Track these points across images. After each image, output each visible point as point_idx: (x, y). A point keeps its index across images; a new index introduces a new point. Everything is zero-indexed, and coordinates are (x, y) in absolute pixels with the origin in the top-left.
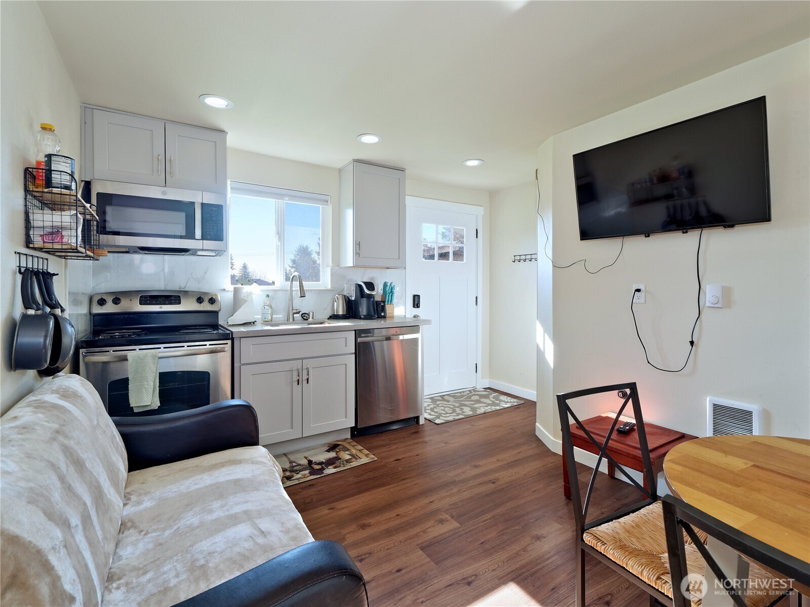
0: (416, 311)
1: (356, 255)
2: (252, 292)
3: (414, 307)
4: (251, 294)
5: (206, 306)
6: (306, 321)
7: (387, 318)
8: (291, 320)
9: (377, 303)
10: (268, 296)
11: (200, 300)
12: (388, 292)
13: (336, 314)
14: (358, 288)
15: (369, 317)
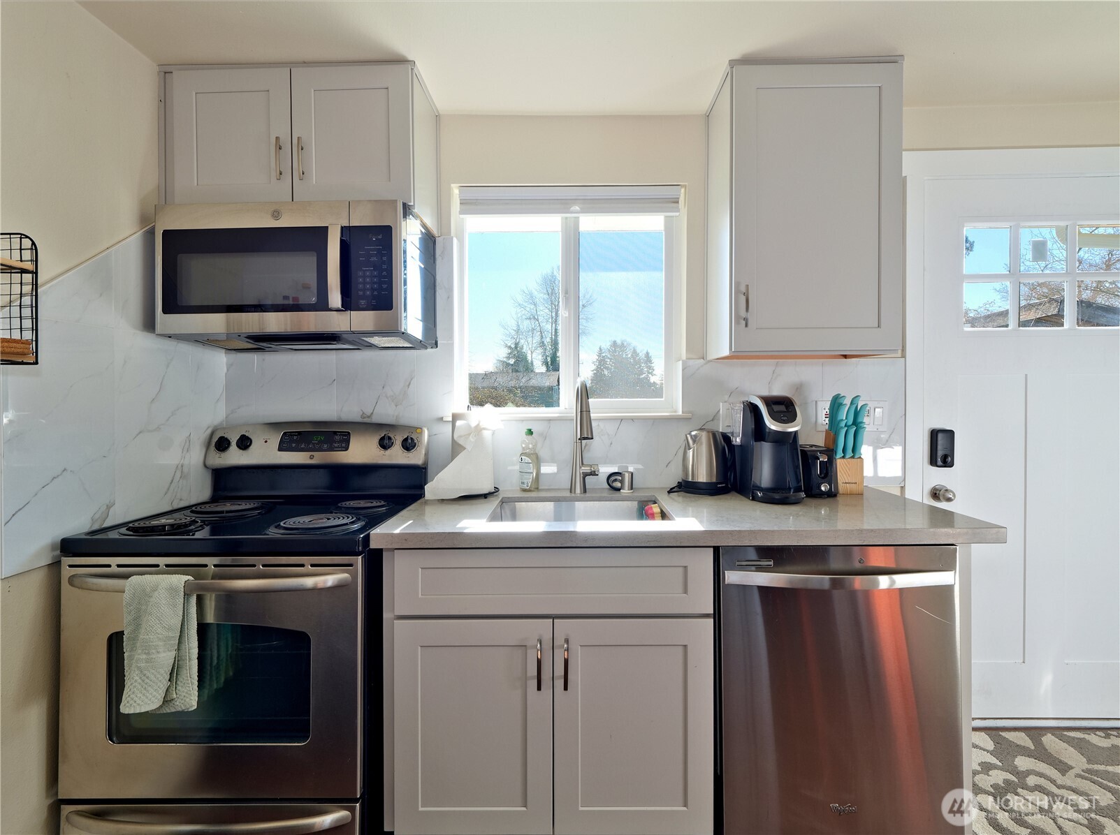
0: (940, 476)
1: (737, 323)
2: (483, 425)
3: (933, 462)
4: (478, 430)
5: (397, 456)
6: (616, 494)
7: (839, 498)
8: (578, 490)
9: (808, 457)
10: (530, 432)
11: (385, 444)
12: (843, 424)
13: (690, 480)
14: (750, 416)
15: (778, 495)
